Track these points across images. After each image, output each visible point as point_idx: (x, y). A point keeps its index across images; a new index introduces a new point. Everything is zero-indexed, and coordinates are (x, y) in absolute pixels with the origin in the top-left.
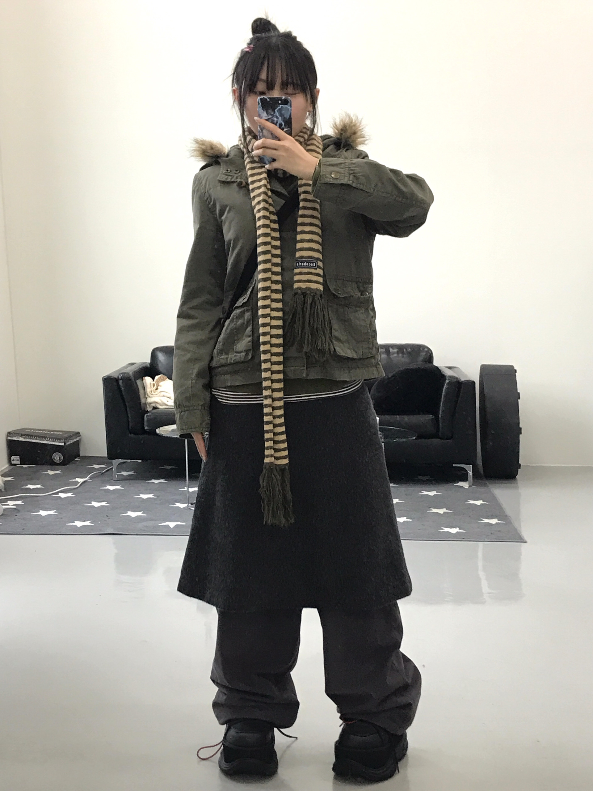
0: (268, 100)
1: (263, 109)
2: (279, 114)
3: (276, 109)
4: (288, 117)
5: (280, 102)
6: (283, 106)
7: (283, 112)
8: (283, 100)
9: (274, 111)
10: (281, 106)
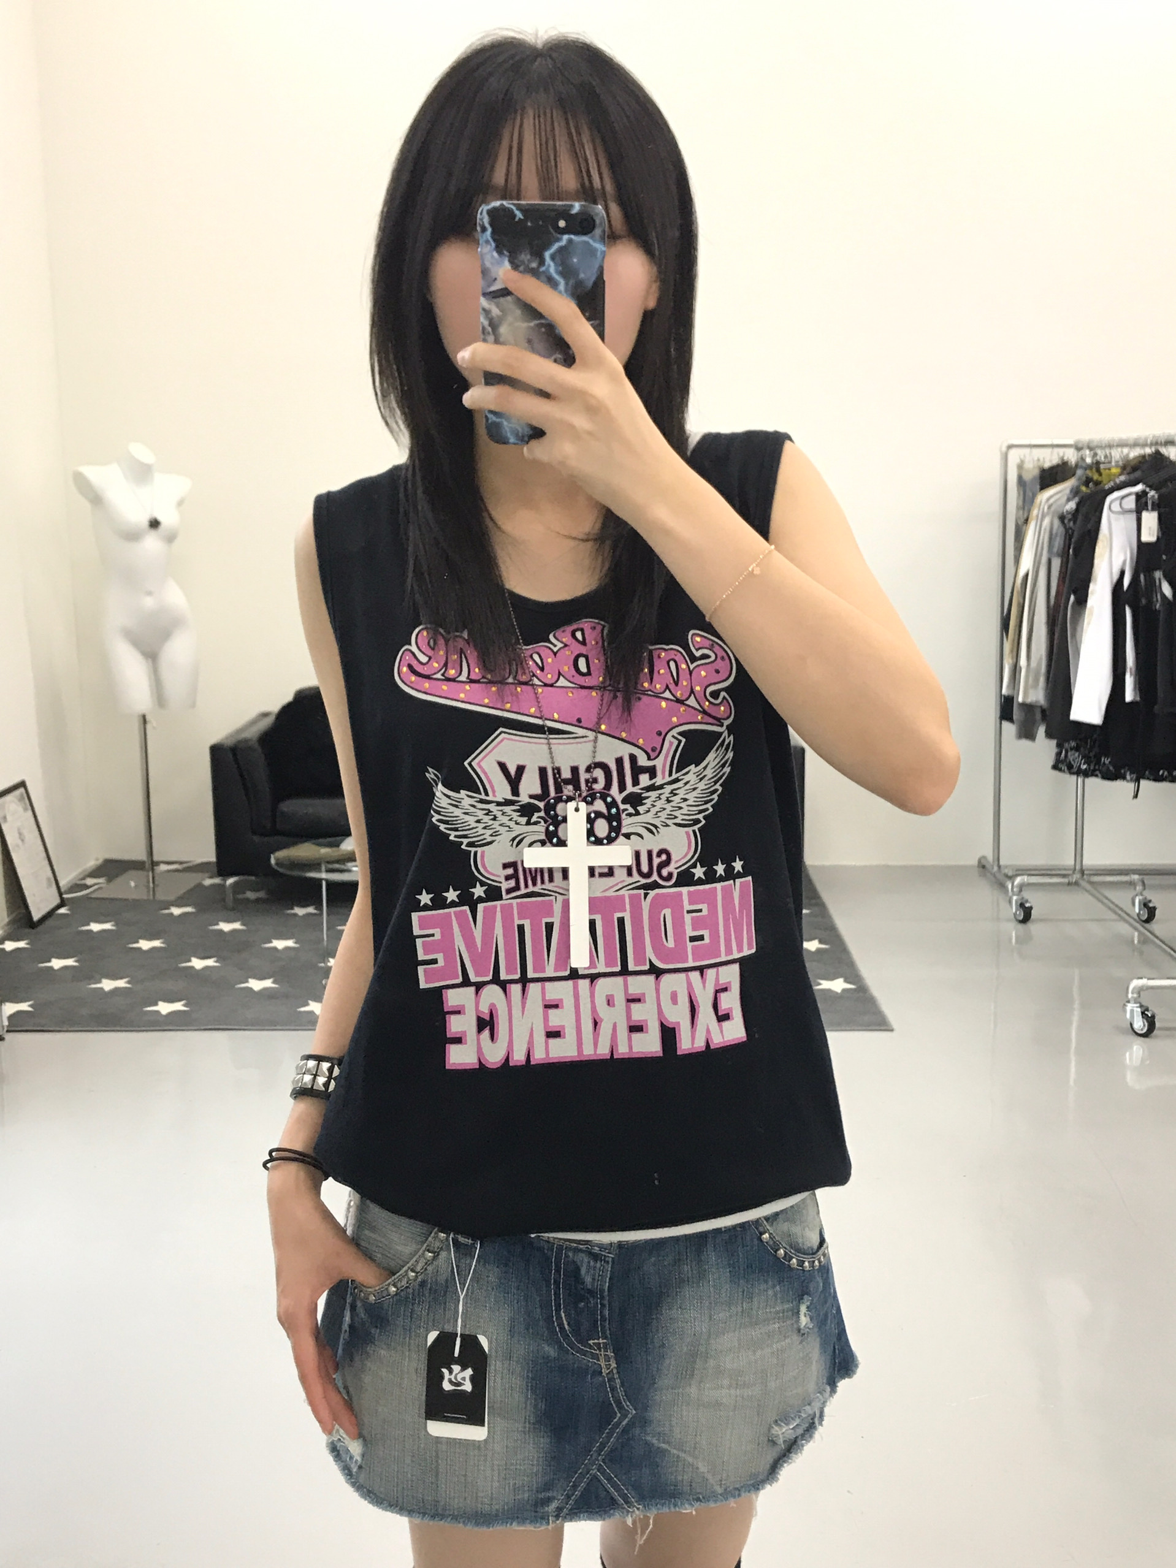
0: (519, 215)
1: (499, 249)
2: (560, 268)
3: (547, 246)
4: (593, 279)
5: (562, 224)
6: (572, 237)
7: (575, 260)
8: (577, 214)
9: (539, 256)
10: (566, 237)
